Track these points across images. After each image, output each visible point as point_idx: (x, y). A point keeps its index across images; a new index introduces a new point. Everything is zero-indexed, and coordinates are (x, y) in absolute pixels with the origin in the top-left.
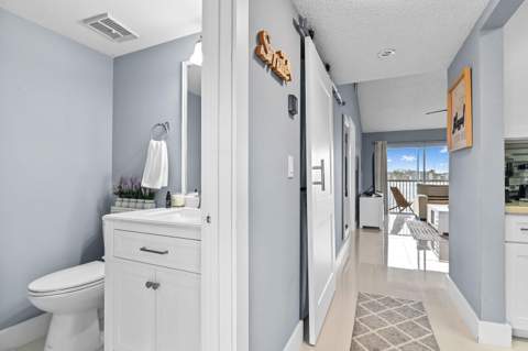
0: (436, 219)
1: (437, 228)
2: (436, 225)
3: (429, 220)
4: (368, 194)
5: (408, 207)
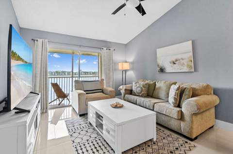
5: (66, 99)
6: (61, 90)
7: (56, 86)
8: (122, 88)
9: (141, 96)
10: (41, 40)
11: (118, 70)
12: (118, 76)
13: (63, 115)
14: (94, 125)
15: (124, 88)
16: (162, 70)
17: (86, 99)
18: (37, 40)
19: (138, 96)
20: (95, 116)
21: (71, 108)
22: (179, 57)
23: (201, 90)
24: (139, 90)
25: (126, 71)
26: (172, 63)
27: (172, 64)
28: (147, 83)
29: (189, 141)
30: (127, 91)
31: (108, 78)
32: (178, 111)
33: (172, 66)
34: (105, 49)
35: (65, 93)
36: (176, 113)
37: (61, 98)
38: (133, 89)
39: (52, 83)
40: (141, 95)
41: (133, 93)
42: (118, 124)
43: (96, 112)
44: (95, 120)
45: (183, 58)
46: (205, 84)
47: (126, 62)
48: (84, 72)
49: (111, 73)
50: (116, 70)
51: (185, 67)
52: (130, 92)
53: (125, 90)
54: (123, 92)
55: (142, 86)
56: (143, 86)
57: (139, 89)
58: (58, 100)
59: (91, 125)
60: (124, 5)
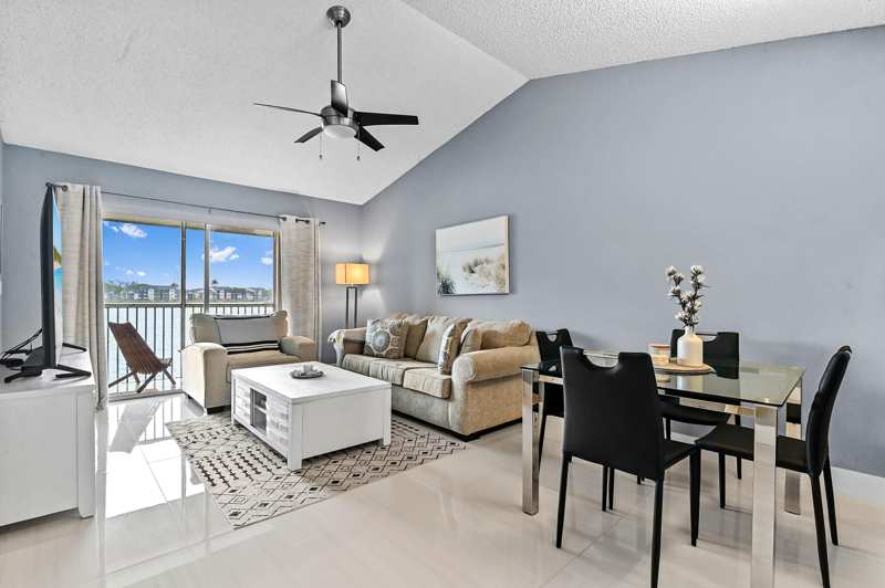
0: (272, 417)
1: (279, 446)
3: (241, 415)
5: (160, 374)
6: (143, 344)
7: (126, 334)
8: (338, 338)
9: (385, 357)
10: (79, 187)
11: (334, 285)
12: (334, 304)
13: (150, 428)
14: (247, 422)
15: (343, 336)
16: (446, 289)
17: (228, 365)
18: (65, 188)
19: (377, 356)
20: (249, 400)
21: (178, 400)
22: (481, 256)
23: (506, 336)
24: (381, 341)
25: (358, 288)
26: (467, 270)
27: (466, 274)
28: (407, 323)
29: (458, 442)
30: (351, 346)
31: (300, 306)
32: (445, 381)
33: (467, 279)
34: (291, 219)
35: (159, 355)
36: (440, 386)
37: (142, 372)
38: (368, 340)
39: (110, 324)
40: (384, 353)
41: (366, 351)
42: (293, 400)
43: (252, 390)
44: (248, 411)
45: (490, 258)
46: (517, 322)
47: (361, 261)
48: (227, 290)
49: (311, 296)
50: (326, 284)
51: (492, 283)
52: (360, 347)
53: (346, 341)
54: (338, 347)
55: (388, 331)
56: (393, 331)
57: (381, 337)
58: (132, 379)
59: (239, 426)
60: (319, 130)
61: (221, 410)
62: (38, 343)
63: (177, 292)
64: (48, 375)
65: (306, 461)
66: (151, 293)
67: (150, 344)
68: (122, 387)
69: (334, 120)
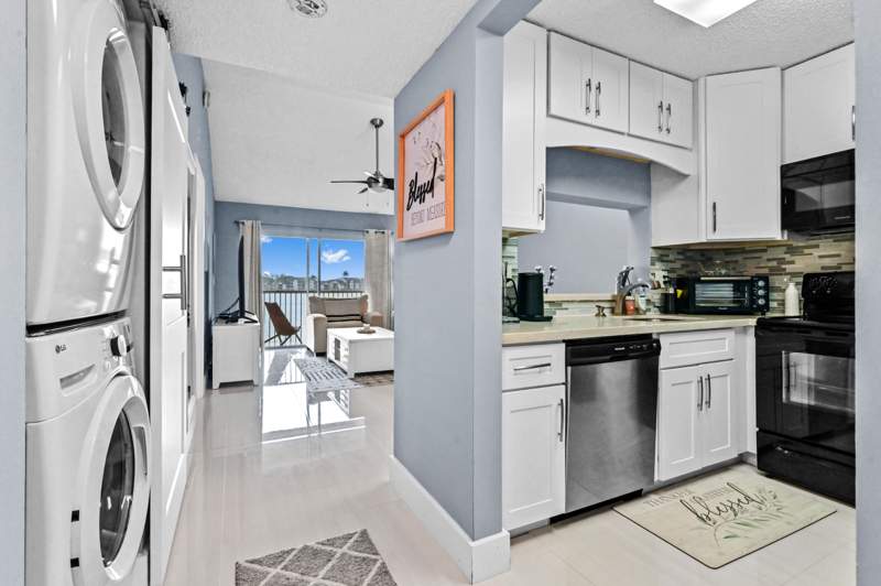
0: (343, 352)
1: (345, 368)
2: (343, 362)
3: (331, 355)
4: (230, 318)
5: (293, 336)
6: (284, 317)
7: (274, 310)
10: (250, 222)
14: (333, 358)
17: (327, 327)
18: (243, 223)
20: (334, 345)
21: (303, 350)
34: (372, 231)
35: (293, 325)
37: (284, 334)
39: (266, 303)
43: (336, 340)
44: (334, 351)
49: (385, 285)
58: (277, 338)
59: (331, 361)
60: (366, 189)
61: (322, 354)
62: (237, 308)
63: (315, 283)
64: (241, 321)
65: (357, 375)
66: (295, 283)
67: (288, 317)
68: (272, 344)
69: (373, 185)
